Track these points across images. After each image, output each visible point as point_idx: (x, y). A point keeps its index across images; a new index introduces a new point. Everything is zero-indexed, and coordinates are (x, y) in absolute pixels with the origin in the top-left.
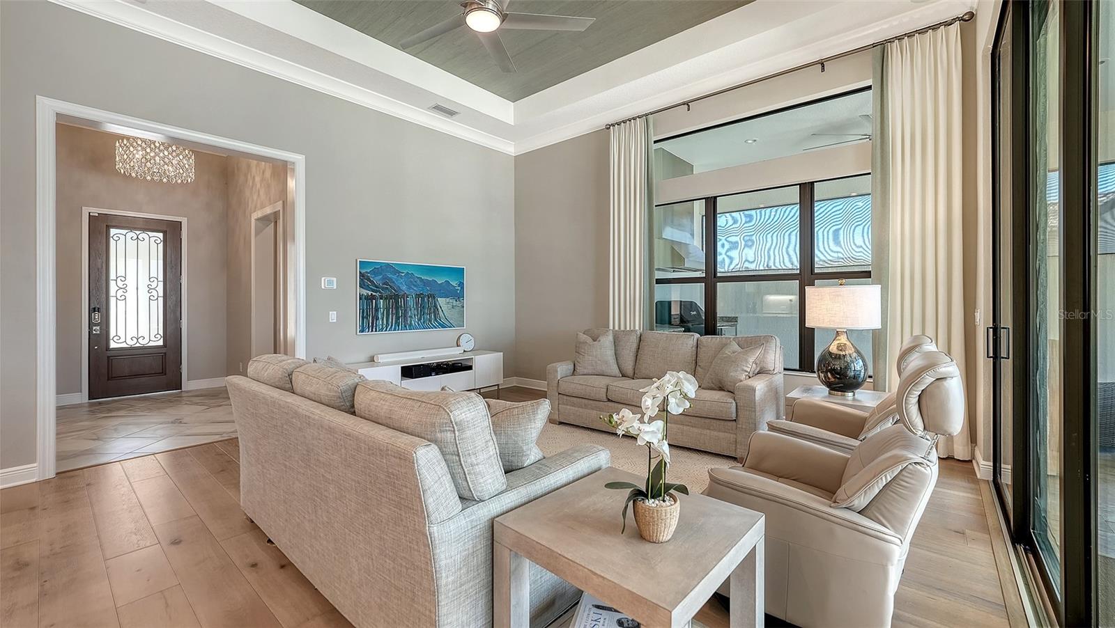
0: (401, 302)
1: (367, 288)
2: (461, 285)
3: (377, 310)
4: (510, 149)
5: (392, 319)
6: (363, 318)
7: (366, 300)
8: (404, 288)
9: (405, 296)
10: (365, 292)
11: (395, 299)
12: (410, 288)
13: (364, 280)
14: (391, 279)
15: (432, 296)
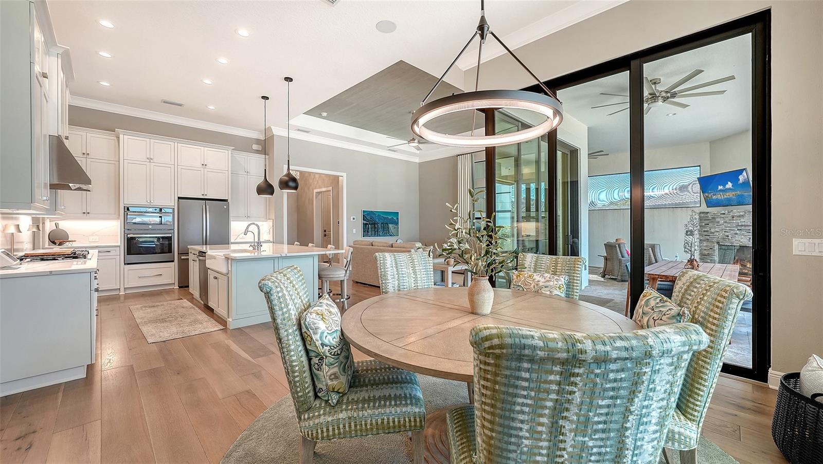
0: (376, 226)
1: (365, 221)
2: (398, 219)
3: (368, 228)
4: (417, 160)
5: (373, 233)
6: (364, 232)
7: (365, 225)
8: (377, 220)
9: (378, 223)
10: (365, 222)
11: (374, 224)
12: (379, 220)
13: (364, 218)
14: (373, 217)
15: (387, 224)
